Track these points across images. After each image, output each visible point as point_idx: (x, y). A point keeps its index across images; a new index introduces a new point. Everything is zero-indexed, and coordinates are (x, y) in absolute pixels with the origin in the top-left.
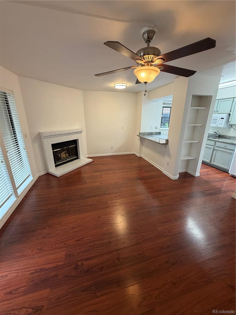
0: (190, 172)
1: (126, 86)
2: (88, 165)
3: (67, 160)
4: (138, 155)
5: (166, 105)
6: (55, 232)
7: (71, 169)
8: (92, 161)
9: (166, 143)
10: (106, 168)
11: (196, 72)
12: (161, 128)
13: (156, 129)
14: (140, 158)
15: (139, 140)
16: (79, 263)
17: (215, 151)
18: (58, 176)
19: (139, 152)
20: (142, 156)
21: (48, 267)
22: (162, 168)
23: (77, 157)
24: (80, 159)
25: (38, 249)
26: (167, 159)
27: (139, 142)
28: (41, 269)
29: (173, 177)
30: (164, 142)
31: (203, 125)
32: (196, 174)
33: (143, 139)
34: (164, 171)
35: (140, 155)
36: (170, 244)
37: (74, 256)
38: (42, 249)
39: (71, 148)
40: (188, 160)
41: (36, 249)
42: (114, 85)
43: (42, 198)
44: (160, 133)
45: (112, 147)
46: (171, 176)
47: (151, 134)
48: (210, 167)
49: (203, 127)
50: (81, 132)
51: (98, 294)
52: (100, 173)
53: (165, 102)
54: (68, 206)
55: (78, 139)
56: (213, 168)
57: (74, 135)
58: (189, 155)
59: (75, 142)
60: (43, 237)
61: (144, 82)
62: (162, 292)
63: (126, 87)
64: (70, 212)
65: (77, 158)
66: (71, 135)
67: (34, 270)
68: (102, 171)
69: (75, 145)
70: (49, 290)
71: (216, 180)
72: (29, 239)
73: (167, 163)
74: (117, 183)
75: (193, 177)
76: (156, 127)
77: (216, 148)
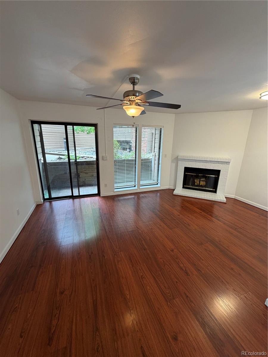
36: (105, 258)
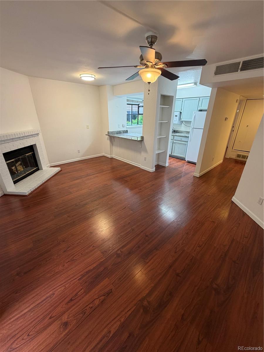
0: (161, 164)
1: (94, 77)
2: (57, 175)
3: (27, 173)
4: (109, 156)
5: (130, 101)
6: (74, 243)
7: (39, 183)
8: (60, 169)
9: (142, 139)
10: (83, 174)
11: (179, 77)
12: (127, 126)
13: (123, 127)
14: (112, 159)
15: (108, 139)
16: (119, 252)
17: (174, 144)
18: (27, 194)
19: (110, 153)
20: (113, 156)
21: (92, 267)
22: (139, 165)
23: (37, 167)
24: (43, 170)
25: (69, 262)
26: (143, 155)
27: (109, 141)
28: (87, 272)
29: (151, 170)
30: (139, 139)
31: (168, 121)
32: (166, 164)
33: (112, 138)
34: (142, 166)
35: (111, 156)
37: (110, 250)
38: (72, 260)
39: (28, 156)
40: (159, 153)
41: (67, 263)
42: (80, 75)
43: (26, 221)
44: (127, 132)
45: (79, 150)
46: (150, 169)
47: (119, 132)
48: (172, 158)
49: (169, 123)
50: (37, 134)
51: (148, 261)
52: (80, 180)
53: (129, 99)
54: (68, 218)
55: (35, 145)
56: (174, 159)
57: (30, 138)
58: (159, 149)
59: (32, 148)
60: (64, 252)
61: (148, 82)
62: (184, 240)
63: (94, 79)
64: (76, 222)
65: (38, 169)
66: (25, 139)
67: (81, 276)
68: (82, 178)
69: (33, 152)
70: (107, 279)
71: (180, 166)
72: (48, 260)
73: (144, 158)
74: (106, 185)
75: (164, 167)
76: (123, 125)
77: (175, 141)
